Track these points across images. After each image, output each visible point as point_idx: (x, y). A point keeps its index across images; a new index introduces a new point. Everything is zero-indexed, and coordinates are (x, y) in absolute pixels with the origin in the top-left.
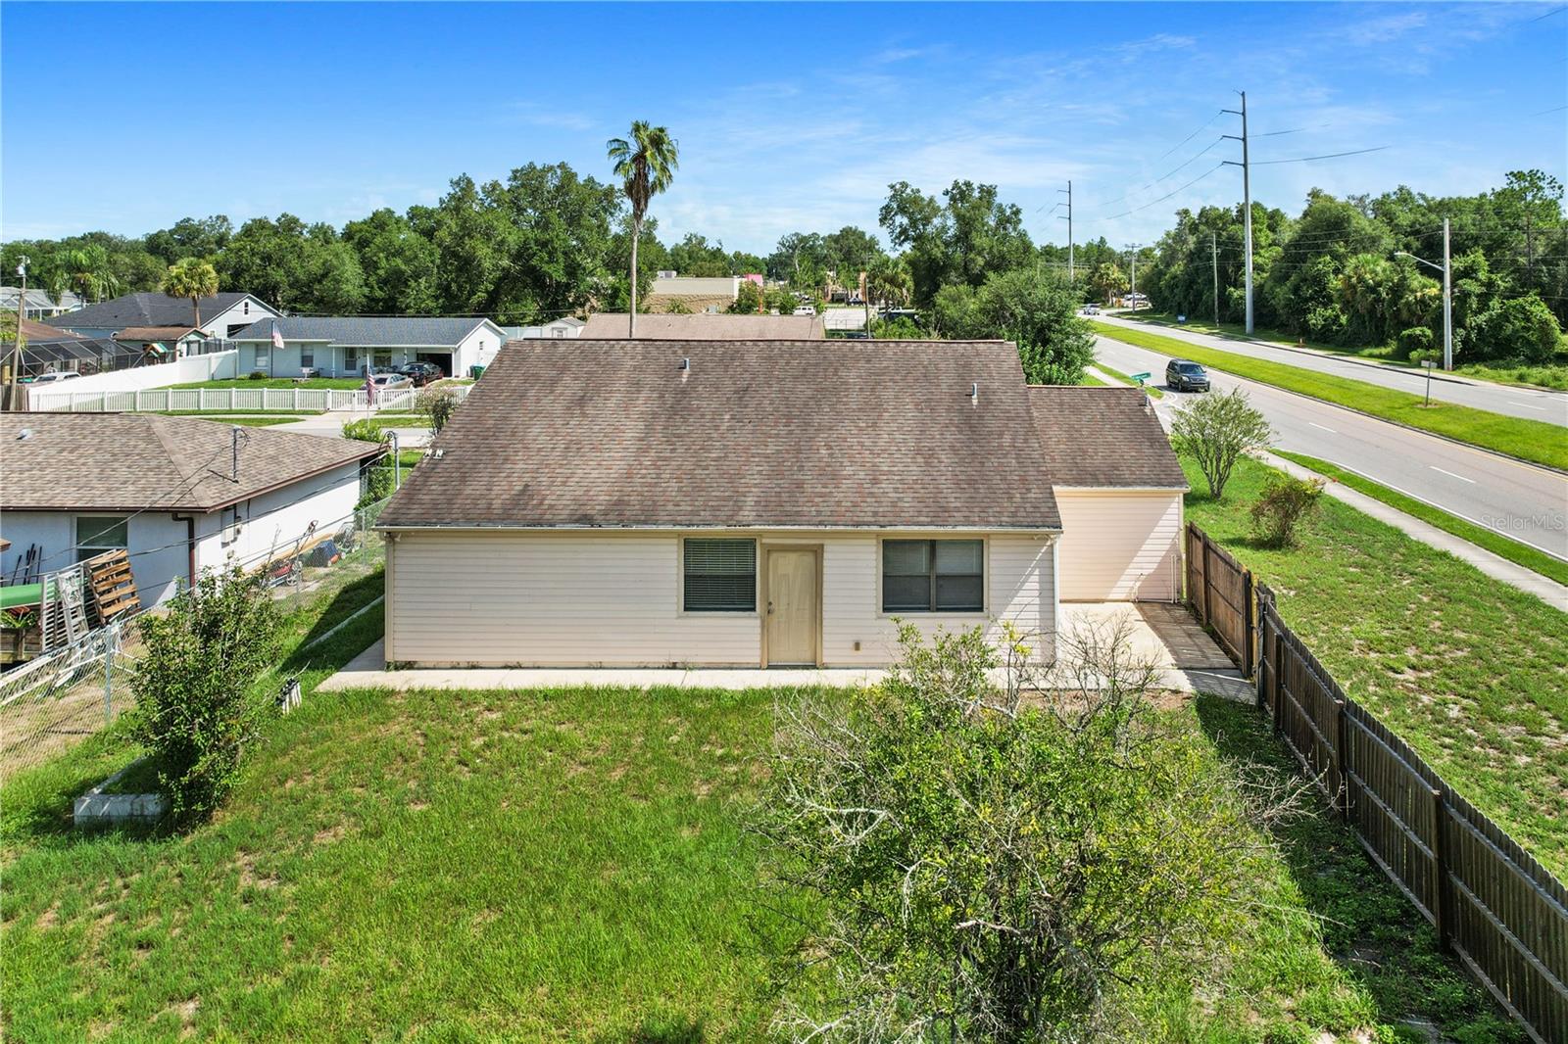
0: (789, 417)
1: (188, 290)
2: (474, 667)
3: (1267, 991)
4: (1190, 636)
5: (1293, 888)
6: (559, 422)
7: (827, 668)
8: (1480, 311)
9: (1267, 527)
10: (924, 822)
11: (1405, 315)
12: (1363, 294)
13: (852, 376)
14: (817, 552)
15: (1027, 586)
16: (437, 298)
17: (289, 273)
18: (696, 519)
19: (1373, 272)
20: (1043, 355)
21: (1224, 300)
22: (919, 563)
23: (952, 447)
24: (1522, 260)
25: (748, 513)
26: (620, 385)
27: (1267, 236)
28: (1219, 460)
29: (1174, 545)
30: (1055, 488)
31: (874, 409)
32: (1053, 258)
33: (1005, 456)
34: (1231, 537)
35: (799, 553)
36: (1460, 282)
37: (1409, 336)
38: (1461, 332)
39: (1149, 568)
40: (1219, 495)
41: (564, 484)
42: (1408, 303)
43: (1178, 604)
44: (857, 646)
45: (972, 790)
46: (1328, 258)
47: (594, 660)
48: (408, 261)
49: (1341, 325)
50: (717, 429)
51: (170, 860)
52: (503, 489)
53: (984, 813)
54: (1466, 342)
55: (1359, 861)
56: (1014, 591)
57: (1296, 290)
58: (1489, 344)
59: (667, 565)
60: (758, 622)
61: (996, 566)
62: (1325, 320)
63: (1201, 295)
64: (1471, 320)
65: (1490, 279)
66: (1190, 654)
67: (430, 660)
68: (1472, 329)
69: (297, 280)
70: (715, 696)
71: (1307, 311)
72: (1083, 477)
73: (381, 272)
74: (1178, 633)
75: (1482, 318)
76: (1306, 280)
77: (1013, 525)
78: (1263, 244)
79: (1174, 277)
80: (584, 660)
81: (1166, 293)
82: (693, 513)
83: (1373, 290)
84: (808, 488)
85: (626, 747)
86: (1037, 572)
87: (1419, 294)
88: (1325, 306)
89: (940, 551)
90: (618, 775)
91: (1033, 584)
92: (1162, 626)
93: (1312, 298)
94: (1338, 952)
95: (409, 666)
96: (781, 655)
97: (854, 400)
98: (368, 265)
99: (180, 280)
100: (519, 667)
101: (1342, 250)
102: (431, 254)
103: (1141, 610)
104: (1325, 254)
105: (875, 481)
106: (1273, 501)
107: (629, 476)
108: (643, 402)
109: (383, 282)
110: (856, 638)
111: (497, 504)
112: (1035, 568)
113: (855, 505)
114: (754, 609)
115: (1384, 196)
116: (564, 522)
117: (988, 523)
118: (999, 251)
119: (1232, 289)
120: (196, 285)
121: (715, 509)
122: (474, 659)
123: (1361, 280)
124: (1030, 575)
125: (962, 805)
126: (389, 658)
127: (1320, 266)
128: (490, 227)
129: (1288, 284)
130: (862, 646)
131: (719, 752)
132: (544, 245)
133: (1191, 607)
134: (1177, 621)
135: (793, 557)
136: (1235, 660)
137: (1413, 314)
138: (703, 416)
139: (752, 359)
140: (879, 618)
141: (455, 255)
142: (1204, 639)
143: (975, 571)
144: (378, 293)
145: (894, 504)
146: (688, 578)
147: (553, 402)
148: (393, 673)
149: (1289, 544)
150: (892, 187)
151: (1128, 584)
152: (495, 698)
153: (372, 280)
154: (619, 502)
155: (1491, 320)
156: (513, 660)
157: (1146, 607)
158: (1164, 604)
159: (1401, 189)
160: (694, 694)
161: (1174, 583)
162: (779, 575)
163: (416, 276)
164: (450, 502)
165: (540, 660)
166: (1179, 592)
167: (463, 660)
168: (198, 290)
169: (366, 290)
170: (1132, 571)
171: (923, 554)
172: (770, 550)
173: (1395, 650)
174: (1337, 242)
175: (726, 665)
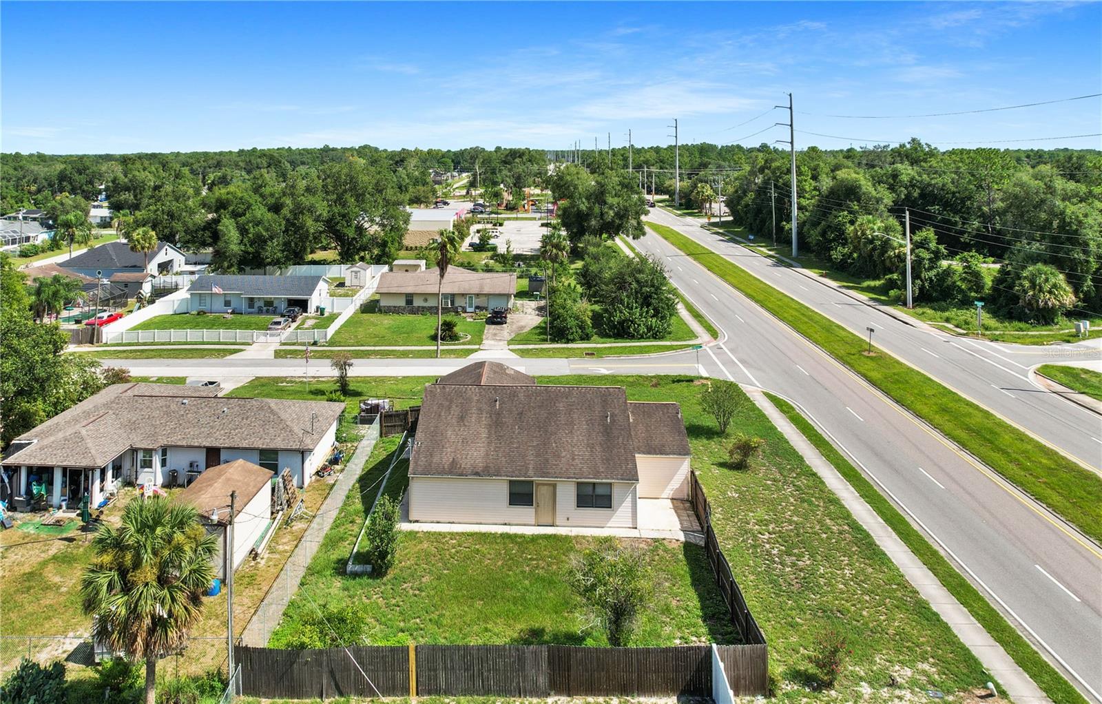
0: (539, 427)
1: (143, 248)
2: (438, 523)
3: (683, 628)
4: (688, 516)
5: (699, 605)
6: (457, 429)
7: (558, 527)
8: (931, 268)
9: (737, 457)
10: (600, 581)
11: (888, 263)
12: (865, 244)
13: (561, 406)
14: (554, 486)
15: (627, 500)
16: (283, 251)
17: (185, 224)
18: (514, 475)
19: (872, 229)
20: (647, 312)
21: (780, 229)
22: (589, 490)
23: (600, 444)
24: (985, 209)
25: (531, 472)
26: (474, 410)
27: (811, 184)
28: (724, 416)
29: (686, 477)
30: (637, 455)
31: (571, 423)
32: (666, 165)
33: (620, 448)
34: (722, 461)
35: (548, 488)
36: (917, 251)
37: (890, 279)
38: (918, 282)
39: (677, 486)
40: (724, 432)
41: (466, 458)
42: (890, 257)
43: (687, 500)
44: (568, 519)
45: (609, 575)
46: (846, 213)
47: (479, 521)
48: (267, 230)
49: (853, 259)
50: (514, 432)
51: (385, 584)
52: (446, 459)
53: (611, 580)
54: (922, 289)
55: (719, 598)
56: (622, 501)
57: (824, 234)
58: (936, 291)
59: (503, 490)
60: (534, 510)
61: (616, 493)
62: (843, 256)
63: (765, 223)
64: (925, 275)
65: (938, 248)
66: (686, 524)
67: (424, 520)
68: (926, 280)
69: (188, 228)
70: (523, 536)
71: (830, 249)
72: (651, 450)
73: (250, 235)
74: (684, 513)
75: (932, 273)
76: (831, 227)
77: (622, 479)
78: (808, 190)
79: (747, 206)
80: (475, 521)
81: (742, 214)
82: (513, 472)
83: (871, 241)
84: (550, 461)
85: (500, 554)
86: (631, 495)
87: (897, 251)
88: (844, 245)
89: (596, 486)
90: (500, 563)
91: (629, 499)
92: (679, 511)
93: (834, 240)
94: (704, 621)
95: (420, 521)
96: (542, 521)
97: (563, 419)
98: (243, 231)
99: (139, 242)
100: (453, 523)
101: (857, 207)
102: (280, 225)
103: (673, 503)
104: (844, 210)
105: (573, 459)
106: (738, 448)
107: (487, 455)
108: (485, 420)
109: (252, 243)
110: (568, 516)
111: (446, 466)
113: (567, 469)
114: (533, 505)
115: (901, 146)
116: (471, 475)
117: (613, 479)
118: (624, 206)
119: (784, 223)
120: (147, 245)
121: (520, 470)
122: (438, 520)
123: (863, 234)
124: (628, 496)
125: (607, 578)
126: (410, 519)
127: (840, 218)
128: (312, 206)
129: (819, 229)
130: (570, 519)
131: (529, 557)
132: (344, 216)
133: (692, 502)
134: (686, 509)
135: (546, 487)
136: (702, 528)
137: (893, 264)
138: (508, 427)
139: (521, 396)
140: (575, 510)
141: (293, 225)
142: (694, 518)
143: (609, 493)
144: (251, 250)
145: (580, 469)
146: (511, 494)
147: (452, 418)
148: (412, 524)
149: (746, 467)
151: (669, 492)
152: (453, 535)
153: (246, 240)
154: (487, 467)
155: (938, 274)
156: (451, 521)
157: (675, 501)
158: (682, 500)
159: (913, 140)
160: (516, 535)
161: (686, 492)
162: (541, 494)
163: (271, 238)
164: (430, 465)
165: (461, 521)
166: (688, 496)
167: (435, 520)
168: (148, 248)
169: (243, 248)
170: (670, 487)
171: (591, 488)
172: (538, 485)
173: (766, 525)
174: (852, 202)
175: (523, 524)
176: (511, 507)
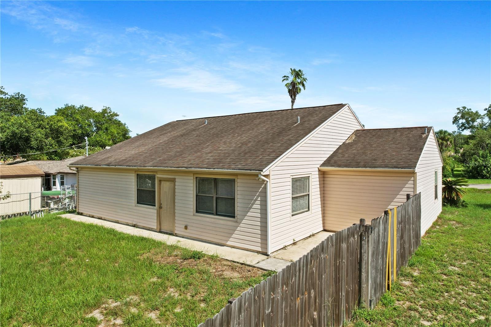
7: (177, 236)
14: (173, 181)
15: (254, 206)
25: (151, 163)
35: (170, 182)
44: (186, 228)
47: (116, 220)
56: (248, 209)
59: (132, 185)
60: (156, 211)
61: (241, 194)
67: (85, 213)
80: (114, 219)
82: (137, 163)
86: (259, 199)
91: (257, 206)
95: (81, 214)
96: (164, 227)
100: (101, 219)
110: (186, 223)
112: (258, 196)
114: (155, 206)
116: (103, 165)
122: (93, 215)
124: (256, 200)
126: (79, 211)
130: (188, 227)
135: (168, 184)
140: (194, 215)
146: (138, 190)
150: (458, 109)
156: (100, 216)
162: (163, 192)
165: (106, 217)
167: (91, 214)
171: (213, 186)
172: (160, 180)
175: (148, 228)
176: (137, 206)
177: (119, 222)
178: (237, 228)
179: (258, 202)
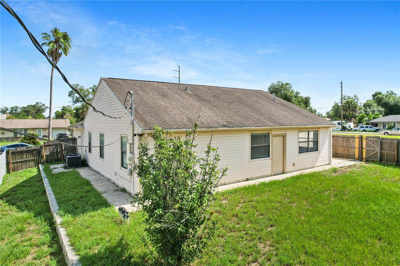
0: (239, 103)
7: (286, 173)
14: (284, 136)
25: (270, 123)
44: (294, 165)
52: (180, 118)
56: (324, 144)
59: (246, 143)
60: (270, 161)
61: (321, 137)
77: (328, 124)
89: (310, 134)
96: (275, 171)
108: (188, 97)
110: (293, 162)
113: (291, 121)
114: (269, 156)
116: (220, 127)
121: (259, 122)
135: (278, 138)
140: (298, 155)
146: (252, 148)
172: (273, 136)
175: (262, 177)
176: (252, 161)
177: (226, 183)
178: (319, 156)
179: (327, 141)
